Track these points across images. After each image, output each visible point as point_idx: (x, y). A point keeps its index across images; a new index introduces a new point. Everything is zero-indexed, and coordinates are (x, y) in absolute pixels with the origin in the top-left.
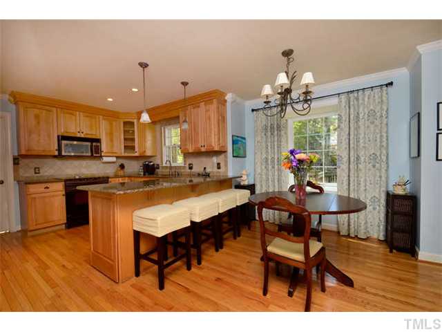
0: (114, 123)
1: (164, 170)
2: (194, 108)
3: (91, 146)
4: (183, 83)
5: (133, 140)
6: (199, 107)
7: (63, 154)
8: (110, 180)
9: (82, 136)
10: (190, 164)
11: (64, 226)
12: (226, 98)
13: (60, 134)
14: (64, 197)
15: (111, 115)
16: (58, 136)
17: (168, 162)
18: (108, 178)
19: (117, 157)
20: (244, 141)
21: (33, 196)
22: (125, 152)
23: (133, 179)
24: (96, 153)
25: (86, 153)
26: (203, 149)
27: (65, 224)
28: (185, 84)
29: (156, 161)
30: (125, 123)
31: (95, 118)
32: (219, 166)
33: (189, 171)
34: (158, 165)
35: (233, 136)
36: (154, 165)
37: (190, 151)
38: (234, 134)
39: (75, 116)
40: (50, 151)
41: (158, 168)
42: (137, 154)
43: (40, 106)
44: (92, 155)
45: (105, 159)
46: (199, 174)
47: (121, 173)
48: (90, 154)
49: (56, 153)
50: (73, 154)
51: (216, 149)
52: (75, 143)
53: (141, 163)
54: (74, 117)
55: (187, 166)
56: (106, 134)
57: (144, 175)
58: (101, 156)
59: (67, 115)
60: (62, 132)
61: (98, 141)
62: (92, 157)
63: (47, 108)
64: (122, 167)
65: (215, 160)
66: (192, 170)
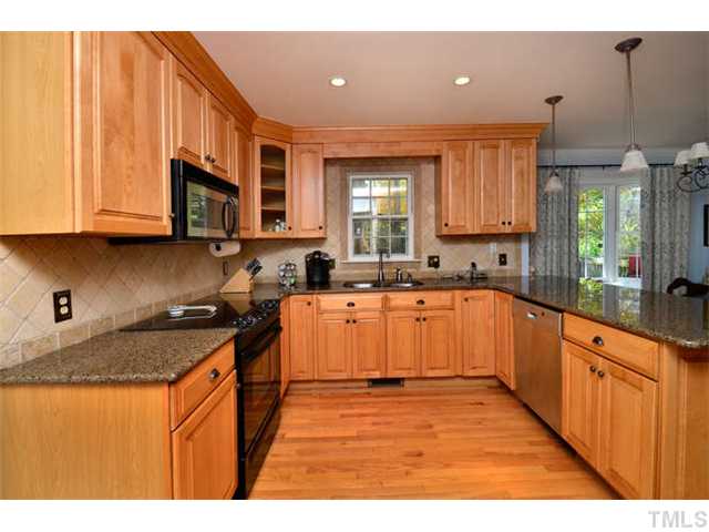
9: (212, 170)
10: (431, 258)
13: (175, 155)
22: (263, 226)
28: (553, 100)
32: (503, 260)
33: (429, 269)
49: (169, 228)
55: (425, 260)
60: (179, 146)
65: (494, 249)
66: (439, 269)
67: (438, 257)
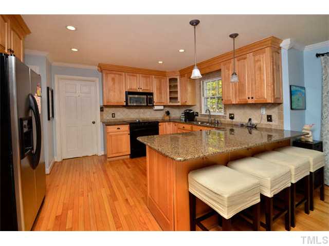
0: (163, 80)
1: (202, 118)
2: (238, 60)
3: (147, 98)
4: (231, 36)
5: (176, 92)
6: (245, 58)
7: (129, 104)
8: (159, 124)
9: (141, 91)
10: (230, 114)
11: (129, 156)
12: (281, 45)
13: (127, 90)
14: (129, 136)
15: (160, 74)
16: (126, 92)
17: (208, 111)
18: (158, 122)
19: (165, 106)
20: (303, 91)
21: (111, 134)
22: (170, 102)
23: (177, 124)
24: (150, 104)
25: (143, 103)
26: (250, 101)
27: (130, 155)
28: (234, 36)
29: (195, 110)
30: (170, 80)
31: (149, 77)
32: (269, 118)
33: (230, 120)
34: (197, 113)
35: (291, 86)
36: (193, 113)
37: (234, 103)
38: (292, 84)
39: (137, 77)
40: (121, 102)
41: (198, 116)
42: (179, 104)
43: (115, 72)
44: (147, 105)
45: (156, 108)
46: (242, 125)
47: (167, 118)
48: (146, 104)
49: (125, 104)
50: (135, 104)
51: (270, 100)
52: (136, 96)
53: (183, 110)
54: (135, 78)
55: (228, 116)
56: (157, 89)
57: (185, 120)
58: (153, 106)
59: (131, 77)
60: (128, 89)
61: (151, 94)
62: (147, 107)
63: (120, 73)
64: (168, 113)
65: (264, 112)
66: (234, 120)
67: (233, 114)
